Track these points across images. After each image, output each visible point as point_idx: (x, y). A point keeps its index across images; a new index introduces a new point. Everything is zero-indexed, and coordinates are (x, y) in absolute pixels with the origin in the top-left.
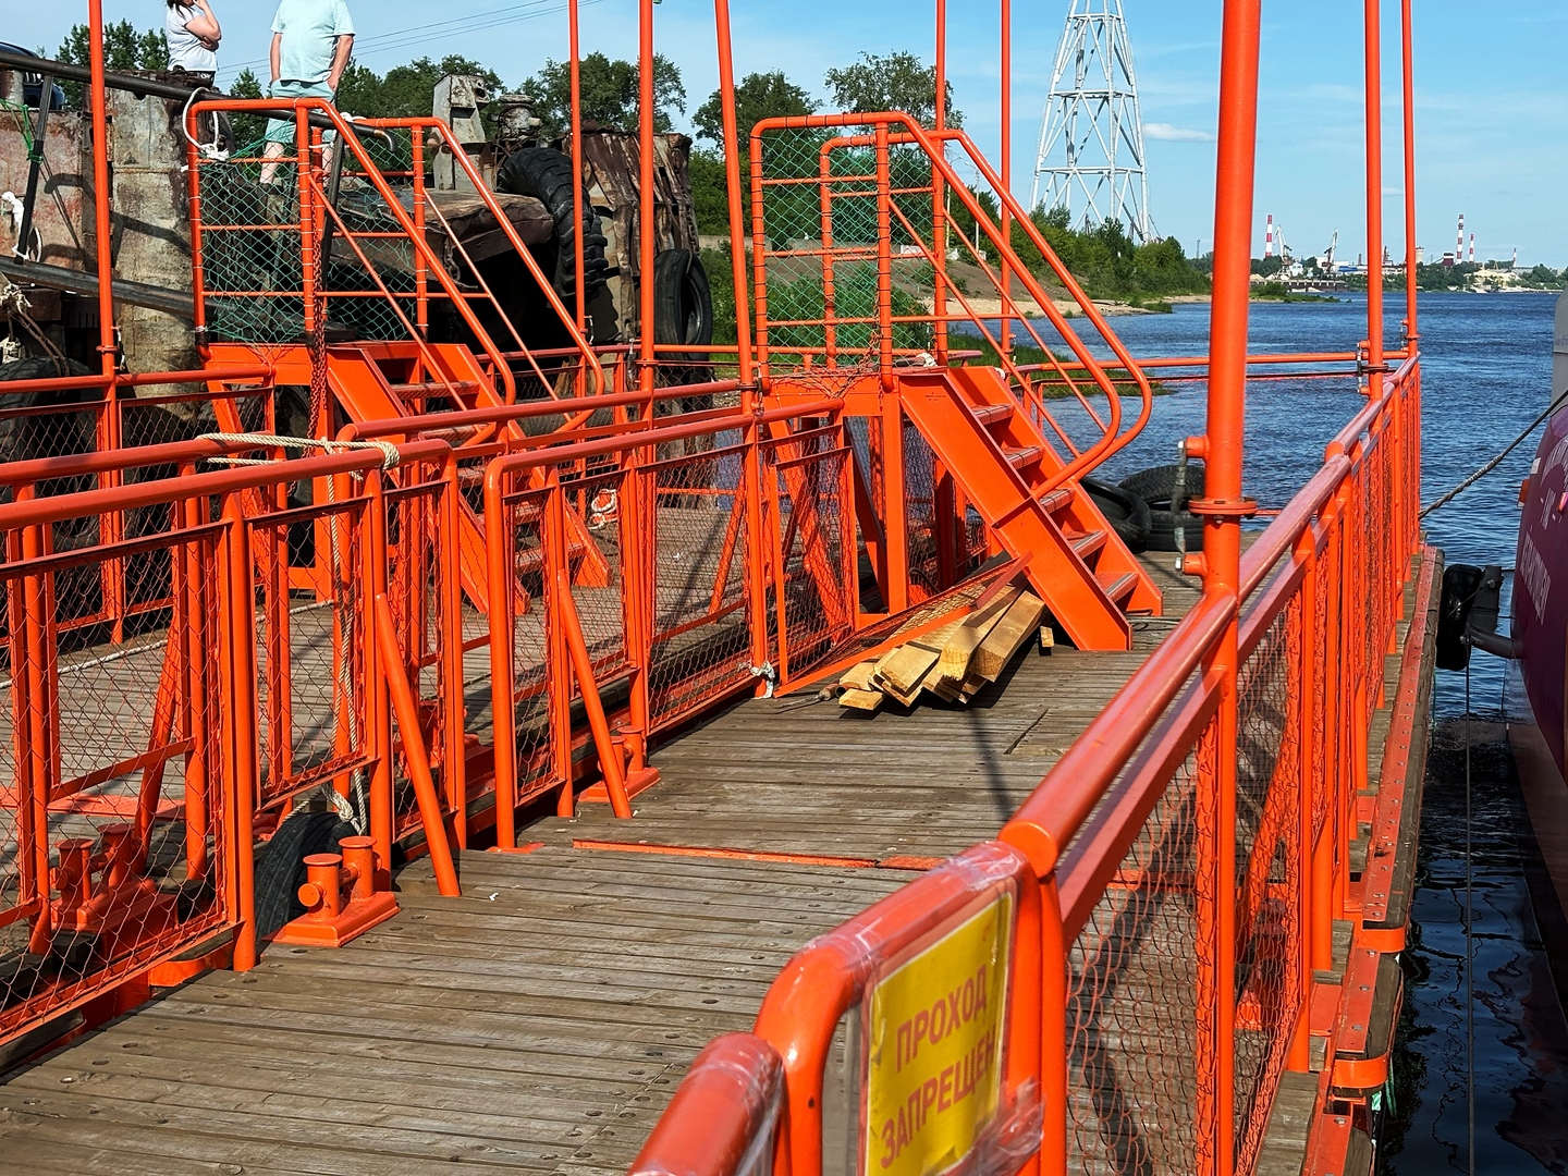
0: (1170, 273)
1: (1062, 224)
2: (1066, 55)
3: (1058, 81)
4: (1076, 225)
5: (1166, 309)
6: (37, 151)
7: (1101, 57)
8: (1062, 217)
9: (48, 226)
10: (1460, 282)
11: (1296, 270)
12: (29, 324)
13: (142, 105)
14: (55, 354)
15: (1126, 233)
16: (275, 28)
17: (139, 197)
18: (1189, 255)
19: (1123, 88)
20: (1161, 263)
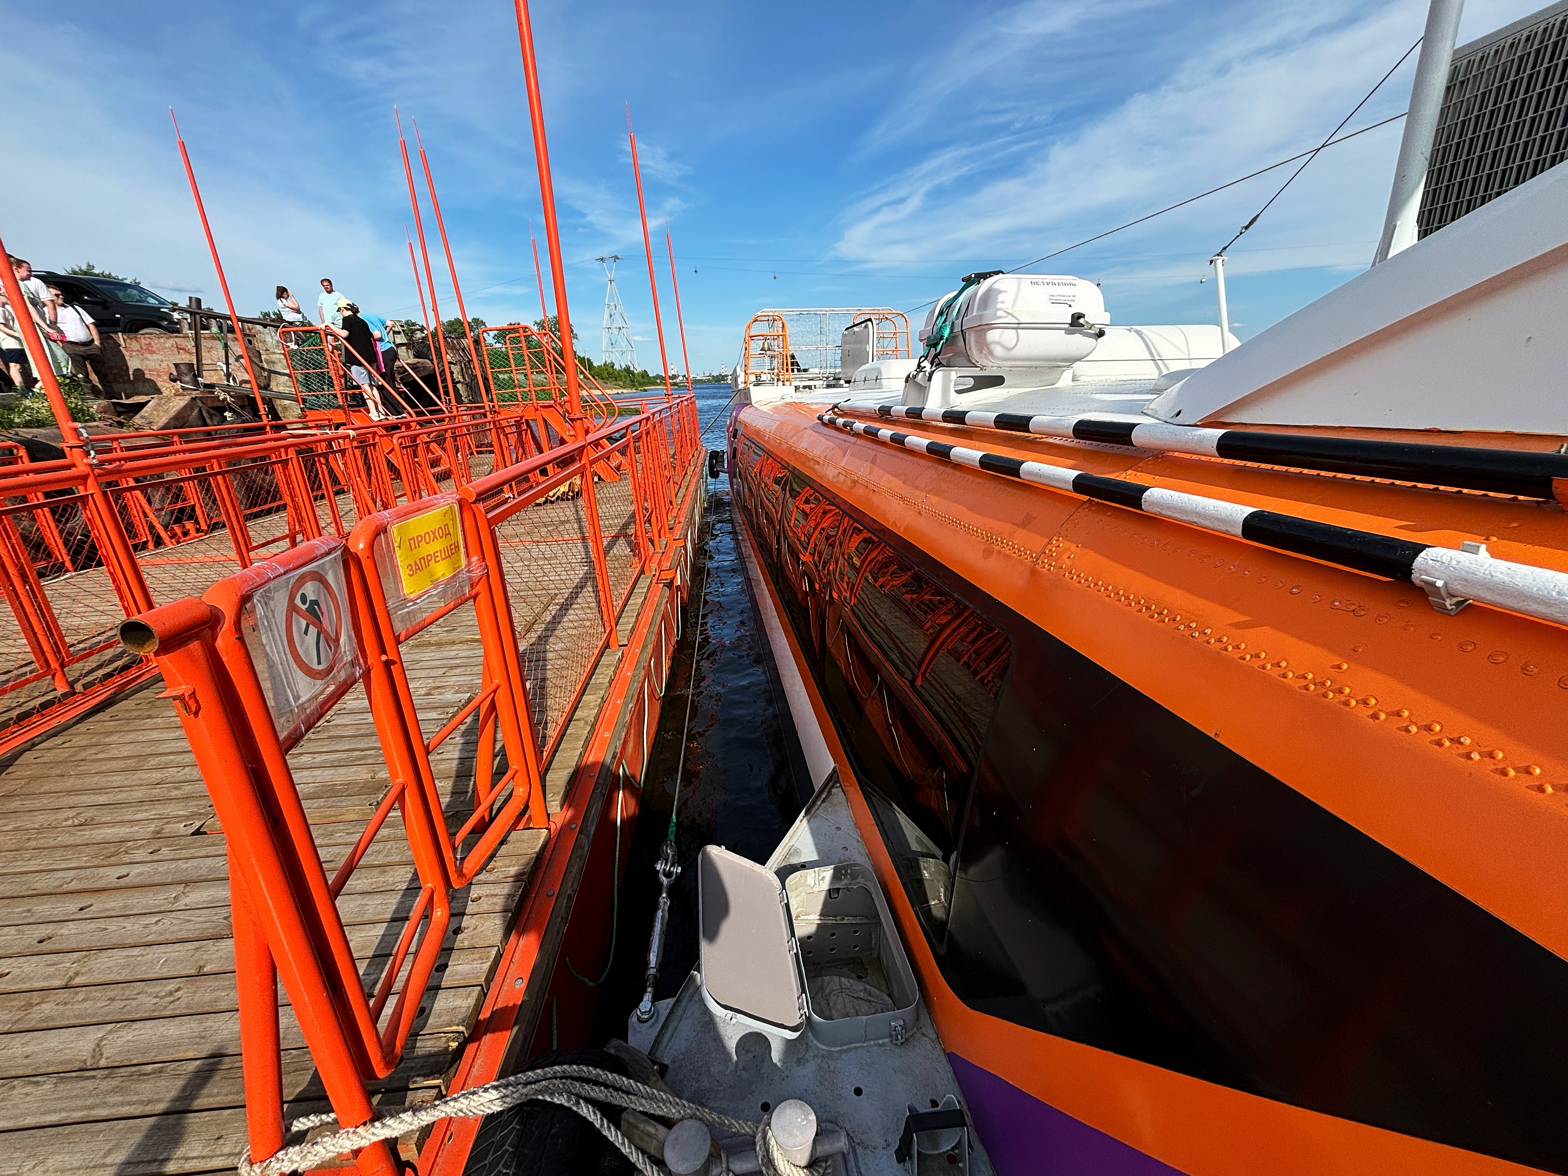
0: (646, 380)
1: (613, 367)
2: (607, 316)
3: (605, 324)
4: (617, 367)
5: (645, 390)
6: (226, 346)
7: (617, 316)
8: (613, 365)
9: (239, 374)
10: (724, 380)
11: (681, 378)
12: (234, 406)
13: (267, 330)
14: (248, 416)
15: (632, 369)
16: (319, 305)
17: (274, 363)
18: (651, 375)
19: (625, 326)
20: (643, 377)
